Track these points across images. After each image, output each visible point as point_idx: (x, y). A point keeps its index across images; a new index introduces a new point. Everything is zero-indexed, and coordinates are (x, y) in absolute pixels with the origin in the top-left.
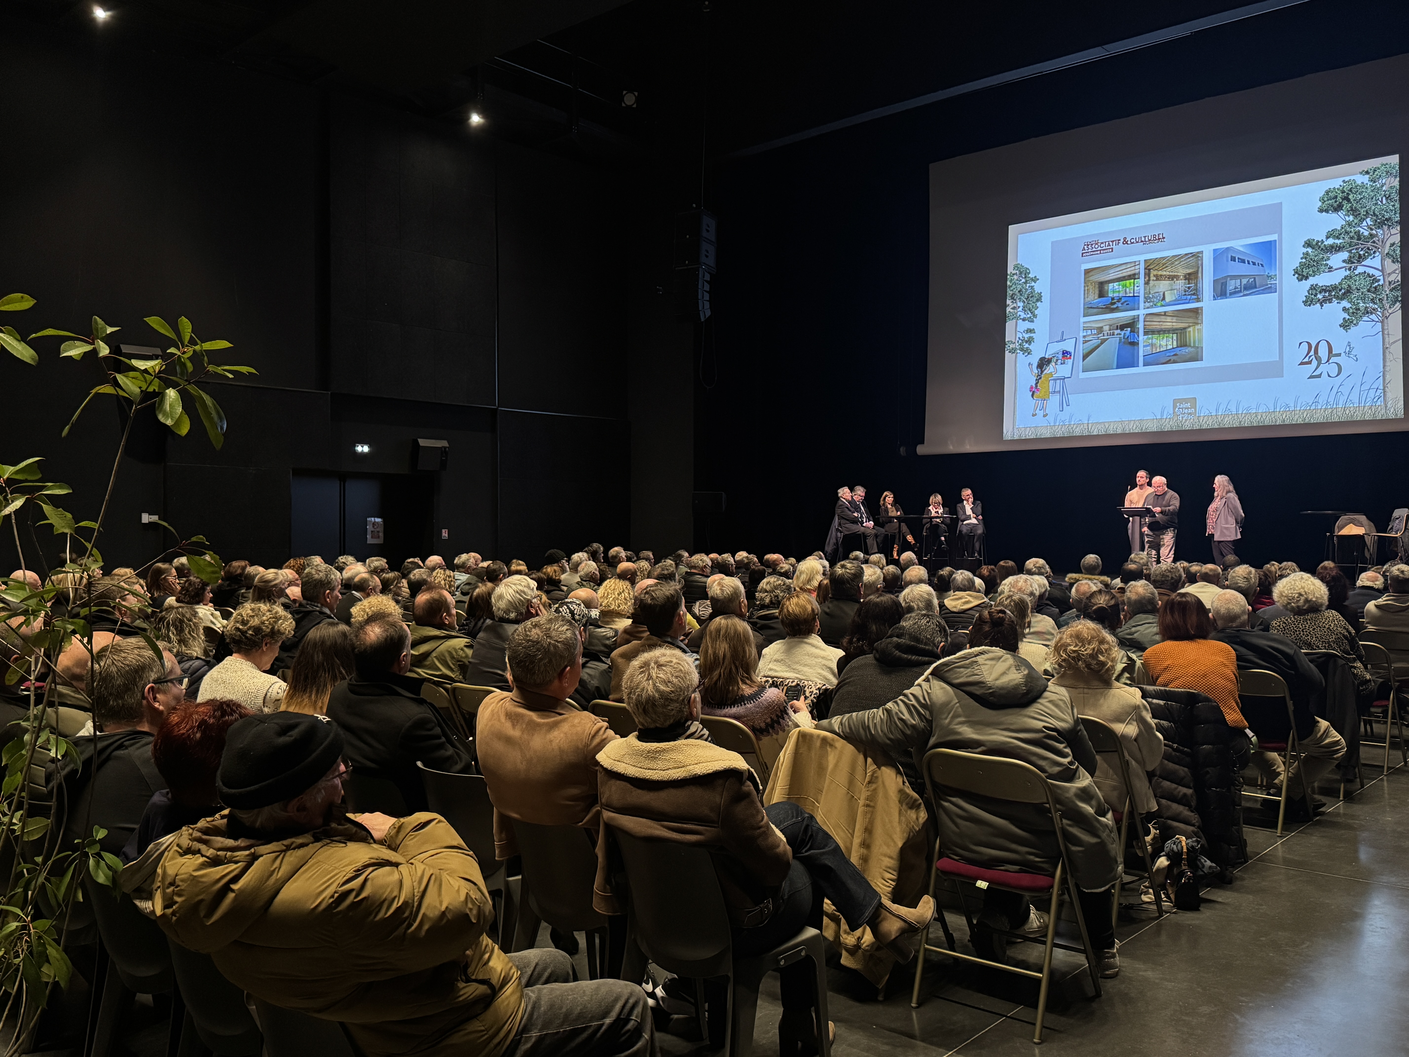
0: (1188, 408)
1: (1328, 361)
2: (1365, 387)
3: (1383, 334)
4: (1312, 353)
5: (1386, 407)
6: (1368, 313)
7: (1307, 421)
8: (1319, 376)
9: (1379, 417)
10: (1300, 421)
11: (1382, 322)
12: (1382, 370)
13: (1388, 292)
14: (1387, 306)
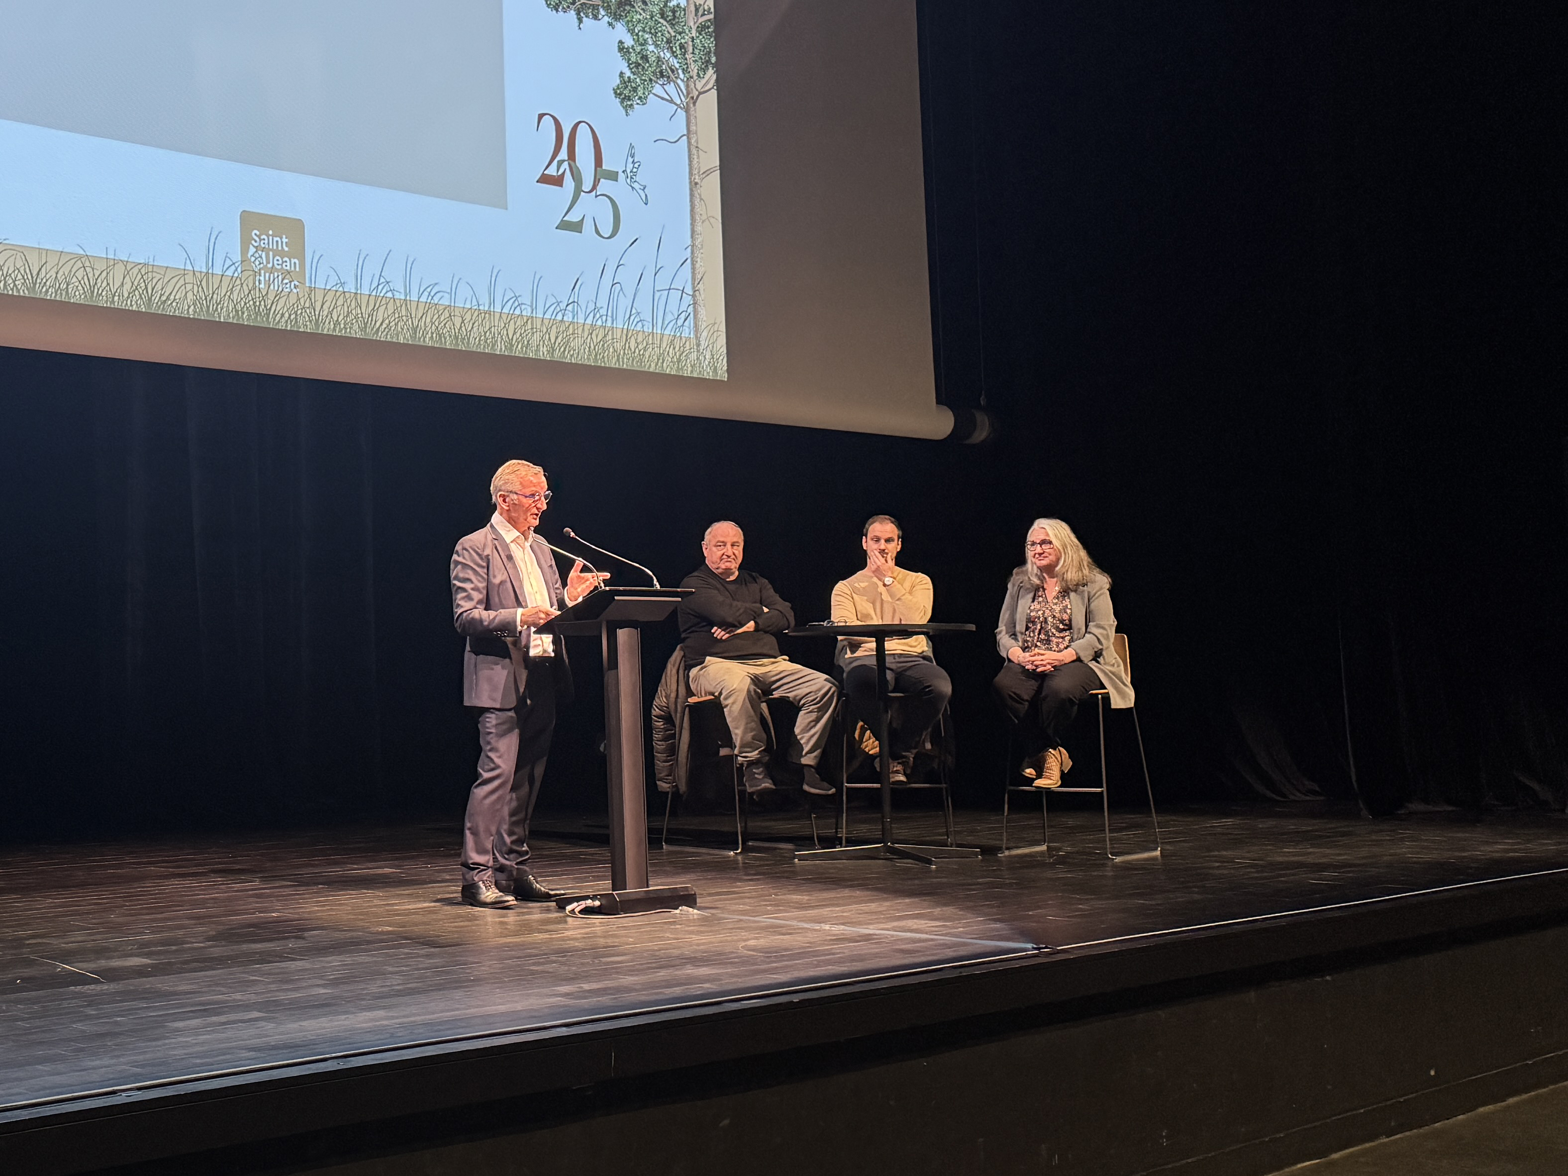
0: (282, 254)
1: (594, 188)
2: (663, 282)
3: (689, 143)
4: (563, 154)
5: (698, 345)
6: (662, 76)
7: (557, 356)
8: (576, 227)
9: (687, 373)
10: (543, 353)
11: (687, 111)
12: (689, 242)
13: (694, 33)
14: (694, 69)
